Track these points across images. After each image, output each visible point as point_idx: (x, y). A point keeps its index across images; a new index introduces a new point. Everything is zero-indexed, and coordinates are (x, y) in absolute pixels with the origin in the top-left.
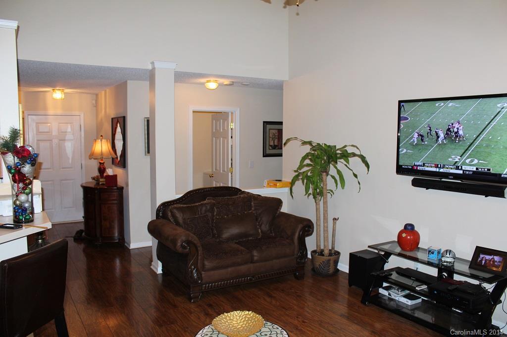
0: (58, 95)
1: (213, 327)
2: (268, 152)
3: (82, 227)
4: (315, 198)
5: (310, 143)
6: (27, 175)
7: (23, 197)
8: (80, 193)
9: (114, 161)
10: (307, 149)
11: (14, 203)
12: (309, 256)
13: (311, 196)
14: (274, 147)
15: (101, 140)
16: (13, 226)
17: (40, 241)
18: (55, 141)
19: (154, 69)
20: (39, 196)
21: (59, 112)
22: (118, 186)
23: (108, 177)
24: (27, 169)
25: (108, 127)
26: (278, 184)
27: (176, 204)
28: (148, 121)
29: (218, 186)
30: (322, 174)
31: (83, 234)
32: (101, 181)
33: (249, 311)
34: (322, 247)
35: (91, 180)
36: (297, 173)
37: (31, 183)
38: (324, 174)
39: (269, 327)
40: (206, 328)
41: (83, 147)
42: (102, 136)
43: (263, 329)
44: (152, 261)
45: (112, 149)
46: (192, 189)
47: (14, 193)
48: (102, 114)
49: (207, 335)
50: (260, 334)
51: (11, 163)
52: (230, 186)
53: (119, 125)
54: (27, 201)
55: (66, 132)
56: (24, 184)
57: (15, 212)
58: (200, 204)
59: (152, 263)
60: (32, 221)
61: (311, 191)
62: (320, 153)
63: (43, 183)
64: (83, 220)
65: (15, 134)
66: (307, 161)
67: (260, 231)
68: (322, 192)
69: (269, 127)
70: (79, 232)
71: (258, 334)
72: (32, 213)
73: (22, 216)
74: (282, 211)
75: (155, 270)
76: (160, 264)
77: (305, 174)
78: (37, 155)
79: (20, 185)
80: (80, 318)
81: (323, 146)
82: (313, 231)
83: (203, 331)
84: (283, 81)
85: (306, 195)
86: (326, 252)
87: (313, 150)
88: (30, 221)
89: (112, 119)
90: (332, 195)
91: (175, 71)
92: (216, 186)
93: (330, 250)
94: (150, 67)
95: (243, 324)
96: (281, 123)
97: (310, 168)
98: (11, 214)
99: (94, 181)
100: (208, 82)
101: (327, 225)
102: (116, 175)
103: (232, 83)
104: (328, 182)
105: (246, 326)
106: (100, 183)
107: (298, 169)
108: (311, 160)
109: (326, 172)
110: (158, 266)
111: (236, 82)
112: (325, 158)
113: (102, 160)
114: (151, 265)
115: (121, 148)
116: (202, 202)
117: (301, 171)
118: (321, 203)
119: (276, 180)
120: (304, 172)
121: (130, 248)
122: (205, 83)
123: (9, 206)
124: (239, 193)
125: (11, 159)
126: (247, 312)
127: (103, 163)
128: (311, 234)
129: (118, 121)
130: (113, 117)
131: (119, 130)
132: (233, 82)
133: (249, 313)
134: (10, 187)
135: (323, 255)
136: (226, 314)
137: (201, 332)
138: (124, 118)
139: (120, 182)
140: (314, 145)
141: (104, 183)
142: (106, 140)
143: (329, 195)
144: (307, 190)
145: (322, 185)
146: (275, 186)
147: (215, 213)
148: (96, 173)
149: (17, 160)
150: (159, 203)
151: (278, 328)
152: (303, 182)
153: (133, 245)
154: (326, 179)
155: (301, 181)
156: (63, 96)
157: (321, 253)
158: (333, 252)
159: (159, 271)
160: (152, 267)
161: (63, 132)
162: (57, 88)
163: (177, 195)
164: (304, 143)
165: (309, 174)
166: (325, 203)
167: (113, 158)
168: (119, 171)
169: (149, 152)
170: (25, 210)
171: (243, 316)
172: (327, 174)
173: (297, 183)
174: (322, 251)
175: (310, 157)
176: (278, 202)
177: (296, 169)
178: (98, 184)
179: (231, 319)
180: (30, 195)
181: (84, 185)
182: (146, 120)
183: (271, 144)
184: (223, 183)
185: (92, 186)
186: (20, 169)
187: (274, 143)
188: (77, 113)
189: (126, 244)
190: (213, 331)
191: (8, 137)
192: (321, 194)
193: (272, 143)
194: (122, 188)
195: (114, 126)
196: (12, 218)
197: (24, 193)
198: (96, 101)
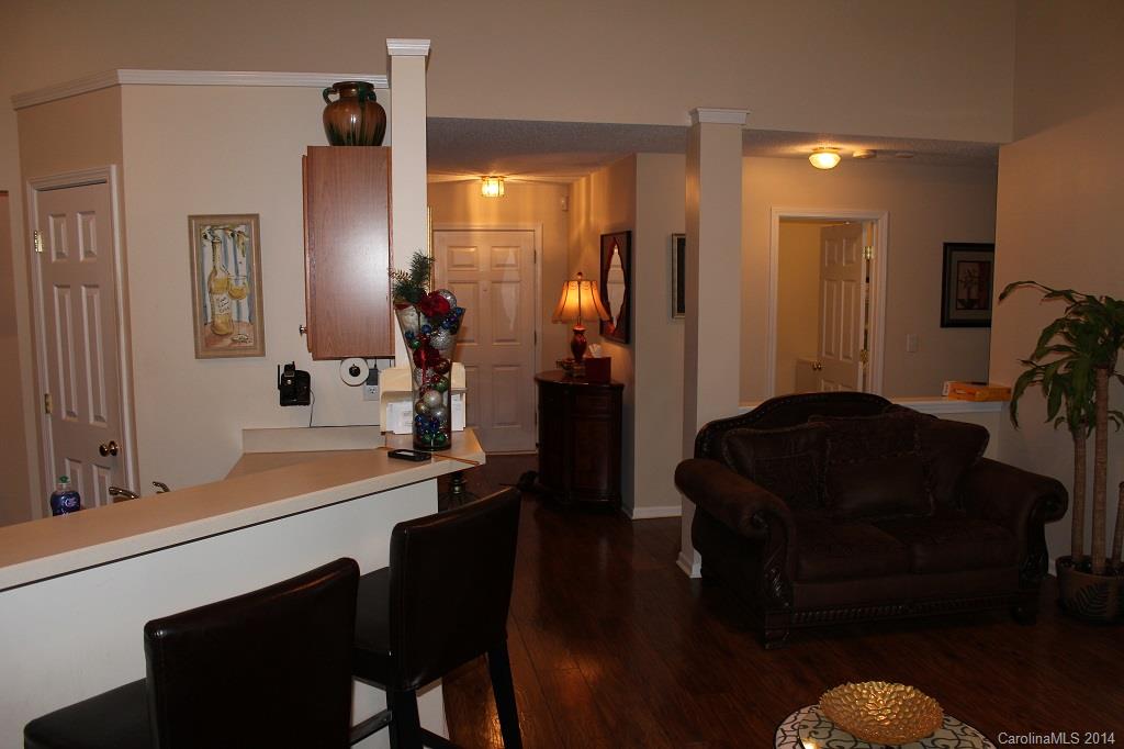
0: (492, 187)
1: (821, 713)
2: (954, 315)
3: (534, 466)
4: (1072, 428)
5: (1067, 294)
6: (441, 352)
7: (433, 398)
8: (532, 395)
9: (604, 329)
10: (1059, 309)
11: (416, 408)
12: (1052, 571)
13: (1064, 425)
14: (969, 304)
15: (579, 283)
16: (411, 454)
17: (457, 488)
18: (484, 284)
19: (697, 125)
20: (461, 396)
21: (493, 223)
22: (612, 382)
23: (592, 361)
24: (441, 338)
25: (592, 255)
26: (978, 393)
27: (738, 427)
28: (681, 242)
29: (832, 390)
30: (1096, 373)
31: (536, 480)
32: (578, 371)
33: (907, 685)
34: (1087, 552)
35: (554, 367)
36: (1029, 368)
37: (448, 368)
38: (1103, 371)
39: (955, 729)
40: (802, 711)
41: (539, 298)
42: (580, 274)
43: (939, 733)
44: (680, 550)
45: (602, 300)
46: (773, 396)
47: (417, 388)
48: (580, 226)
49: (805, 727)
50: (933, 742)
51: (413, 327)
52: (860, 390)
53: (616, 251)
54: (440, 405)
55: (504, 265)
56: (435, 370)
57: (417, 425)
58: (793, 428)
59: (681, 554)
60: (449, 447)
61: (1062, 412)
62: (1092, 321)
63: (469, 370)
64: (537, 451)
65: (422, 266)
66: (1058, 340)
67: (931, 500)
68: (1095, 417)
69: (957, 255)
70: (529, 476)
71: (928, 742)
72: (448, 430)
73: (430, 435)
74: (986, 455)
75: (684, 568)
76: (698, 557)
77: (1051, 372)
78: (461, 312)
79: (428, 372)
80: (529, 656)
81: (1103, 302)
82: (1065, 509)
83: (796, 718)
84: (999, 144)
85: (1049, 421)
86: (1098, 564)
87: (1075, 313)
88: (444, 446)
89: (602, 236)
90: (1119, 425)
91: (744, 130)
92: (827, 391)
93: (1107, 560)
94: (688, 122)
95: (892, 713)
96: (990, 248)
97: (1066, 356)
98: (410, 430)
99: (561, 369)
100: (816, 151)
101: (1104, 498)
102: (609, 359)
103: (872, 154)
104: (1110, 393)
105: (897, 718)
106: (575, 375)
107: (1032, 357)
108: (1067, 336)
109: (1107, 367)
110: (693, 561)
111: (881, 152)
112: (1107, 332)
113: (579, 325)
114: (677, 558)
115: (620, 300)
116: (799, 426)
117: (1040, 363)
118: (1090, 443)
119: (974, 383)
120: (1047, 366)
121: (634, 518)
122: (811, 154)
123: (405, 414)
124: (886, 408)
125: (413, 317)
126: (902, 688)
127: (581, 333)
128: (1059, 517)
129: (615, 242)
130: (603, 233)
131: (616, 259)
132: (874, 151)
133: (905, 691)
134: (409, 374)
135: (1089, 571)
136: (852, 686)
137: (791, 718)
138: (629, 235)
139: (617, 372)
140: (1077, 300)
141: (584, 374)
142: (589, 283)
143: (1112, 423)
144: (1052, 409)
145: (1094, 399)
146: (971, 396)
147: (828, 452)
148: (565, 353)
149: (423, 322)
150: (702, 422)
151: (976, 736)
152: (1045, 389)
153: (640, 512)
154: (1107, 384)
155: (1039, 387)
156: (502, 191)
157: (1085, 565)
158: (1115, 566)
159: (696, 572)
160: (679, 562)
161: (498, 266)
162: (492, 174)
163: (741, 408)
164: (1053, 294)
165: (1061, 370)
166: (1101, 445)
167: (602, 322)
168: (615, 351)
169: (681, 309)
170: (435, 423)
171: (892, 694)
172: (1111, 372)
173: (1028, 390)
174: (1087, 560)
175: (1065, 330)
176: (979, 435)
177: (1027, 358)
178: (569, 376)
179: (862, 698)
180: (446, 393)
181: (540, 377)
182: (676, 238)
183: (960, 298)
184: (843, 386)
185: (557, 379)
186: (429, 340)
187: (969, 293)
188: (529, 225)
189: (623, 509)
190: (820, 721)
191: (410, 273)
192: (1091, 420)
193: (963, 295)
194: (621, 387)
195: (607, 252)
196: (411, 438)
197: (435, 388)
198: (568, 199)
